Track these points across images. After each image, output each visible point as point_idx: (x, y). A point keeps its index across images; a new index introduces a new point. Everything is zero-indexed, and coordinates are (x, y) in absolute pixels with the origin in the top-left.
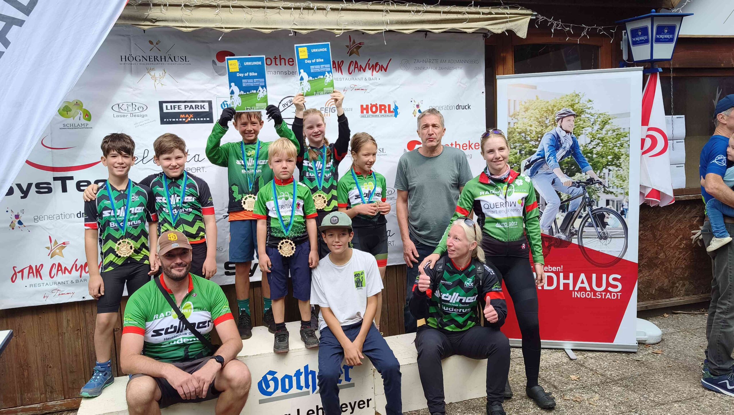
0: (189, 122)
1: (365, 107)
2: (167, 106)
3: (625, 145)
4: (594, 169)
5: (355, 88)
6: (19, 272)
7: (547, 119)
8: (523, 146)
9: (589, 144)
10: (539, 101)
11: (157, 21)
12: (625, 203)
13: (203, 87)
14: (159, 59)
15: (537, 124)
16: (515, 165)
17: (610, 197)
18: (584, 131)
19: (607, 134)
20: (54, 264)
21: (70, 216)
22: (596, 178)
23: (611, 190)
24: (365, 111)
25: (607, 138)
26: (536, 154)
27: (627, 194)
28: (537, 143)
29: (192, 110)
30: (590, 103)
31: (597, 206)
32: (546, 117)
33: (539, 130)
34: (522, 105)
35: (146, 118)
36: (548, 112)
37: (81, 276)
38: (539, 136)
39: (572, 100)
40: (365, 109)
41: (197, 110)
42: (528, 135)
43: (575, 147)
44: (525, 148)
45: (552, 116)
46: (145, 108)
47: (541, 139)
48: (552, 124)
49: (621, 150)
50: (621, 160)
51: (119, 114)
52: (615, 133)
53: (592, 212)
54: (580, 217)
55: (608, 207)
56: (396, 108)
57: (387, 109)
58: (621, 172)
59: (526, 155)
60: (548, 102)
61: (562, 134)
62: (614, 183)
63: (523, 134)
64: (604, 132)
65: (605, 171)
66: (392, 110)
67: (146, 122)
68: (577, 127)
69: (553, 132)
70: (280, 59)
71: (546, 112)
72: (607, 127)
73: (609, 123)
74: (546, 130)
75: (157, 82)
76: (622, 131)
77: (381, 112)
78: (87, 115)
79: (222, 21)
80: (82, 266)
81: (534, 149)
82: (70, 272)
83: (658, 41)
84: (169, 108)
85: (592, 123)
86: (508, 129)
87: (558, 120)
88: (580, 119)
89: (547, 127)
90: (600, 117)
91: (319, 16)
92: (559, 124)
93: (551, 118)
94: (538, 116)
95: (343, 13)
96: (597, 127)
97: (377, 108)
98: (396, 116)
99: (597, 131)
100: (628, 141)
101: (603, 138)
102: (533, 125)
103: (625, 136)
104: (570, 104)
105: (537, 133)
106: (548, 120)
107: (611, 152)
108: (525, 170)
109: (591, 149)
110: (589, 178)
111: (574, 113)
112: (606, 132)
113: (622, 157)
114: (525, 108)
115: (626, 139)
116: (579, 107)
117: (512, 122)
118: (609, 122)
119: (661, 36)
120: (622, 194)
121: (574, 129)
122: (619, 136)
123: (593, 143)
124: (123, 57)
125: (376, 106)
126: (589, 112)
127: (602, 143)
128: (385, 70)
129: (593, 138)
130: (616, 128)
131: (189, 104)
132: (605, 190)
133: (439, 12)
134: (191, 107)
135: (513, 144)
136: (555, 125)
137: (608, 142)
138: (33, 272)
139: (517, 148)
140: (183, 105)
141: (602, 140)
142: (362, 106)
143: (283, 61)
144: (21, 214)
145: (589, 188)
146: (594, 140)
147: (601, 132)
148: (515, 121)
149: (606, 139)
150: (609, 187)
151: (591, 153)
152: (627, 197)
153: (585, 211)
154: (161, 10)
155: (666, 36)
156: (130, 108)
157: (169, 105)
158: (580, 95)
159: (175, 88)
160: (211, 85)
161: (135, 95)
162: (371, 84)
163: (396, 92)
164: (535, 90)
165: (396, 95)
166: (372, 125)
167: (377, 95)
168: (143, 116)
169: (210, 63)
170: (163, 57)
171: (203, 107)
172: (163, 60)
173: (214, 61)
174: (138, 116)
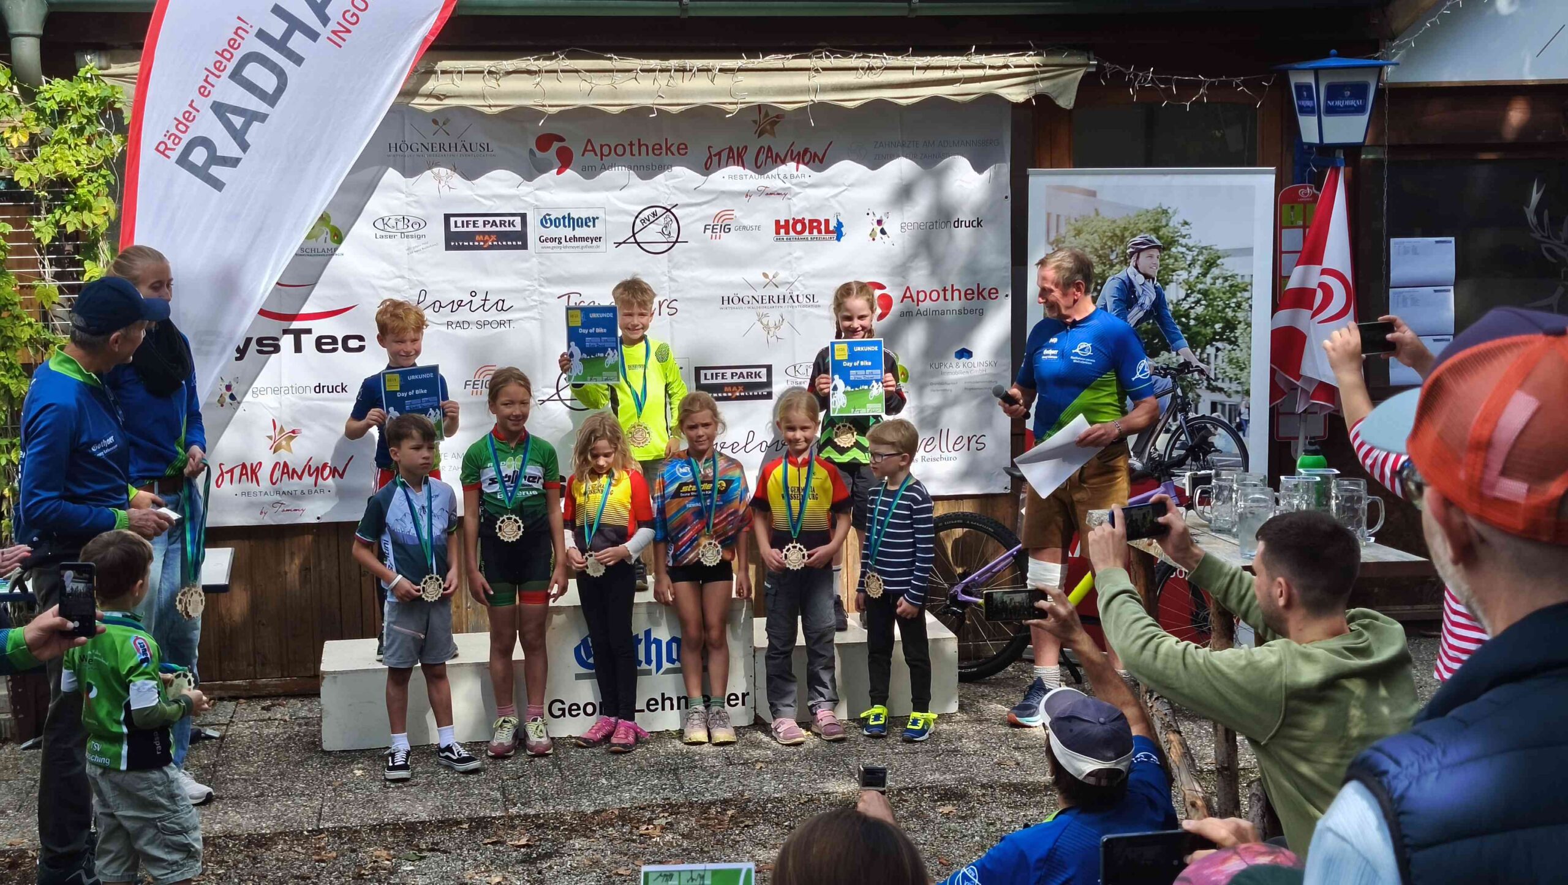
0: (490, 248)
1: (782, 223)
2: (456, 222)
3: (1245, 305)
4: (1191, 347)
5: (766, 191)
6: (227, 472)
7: (1112, 251)
9: (1184, 300)
10: (1100, 218)
11: (446, 97)
12: (1243, 410)
13: (513, 191)
14: (447, 147)
17: (1218, 397)
18: (1175, 278)
19: (1214, 284)
20: (277, 463)
21: (304, 389)
22: (1195, 362)
23: (1219, 384)
24: (782, 231)
25: (1214, 290)
27: (1247, 393)
29: (494, 229)
30: (1187, 227)
31: (1196, 413)
32: (1111, 247)
34: (1070, 224)
35: (423, 240)
36: (1116, 239)
37: (316, 485)
39: (1156, 221)
40: (782, 227)
41: (503, 229)
43: (1159, 302)
46: (423, 224)
47: (1103, 286)
48: (1121, 262)
49: (1238, 314)
50: (1238, 332)
51: (383, 233)
52: (1227, 284)
53: (1187, 422)
54: (1167, 431)
55: (1214, 415)
56: (840, 225)
57: (823, 227)
58: (1237, 354)
60: (1114, 222)
61: (1139, 280)
62: (1225, 372)
64: (1208, 280)
65: (1210, 350)
66: (831, 228)
67: (423, 246)
68: (1164, 269)
69: (1122, 275)
70: (640, 146)
71: (1111, 238)
72: (1215, 271)
73: (1218, 265)
75: (443, 183)
76: (1239, 280)
77: (811, 232)
78: (336, 235)
79: (544, 95)
80: (317, 468)
82: (300, 478)
83: (1332, 111)
84: (460, 224)
85: (1188, 262)
87: (1132, 254)
88: (1170, 257)
89: (1112, 266)
90: (1202, 253)
91: (701, 82)
92: (1132, 262)
94: (1098, 246)
95: (741, 76)
96: (1196, 271)
97: (804, 225)
98: (838, 239)
99: (1197, 277)
100: (1249, 299)
101: (1207, 291)
103: (1246, 290)
104: (1152, 226)
106: (1115, 253)
107: (1221, 317)
109: (1186, 310)
110: (1182, 361)
111: (1159, 243)
112: (1212, 281)
113: (1239, 326)
114: (1075, 229)
115: (1247, 295)
116: (1167, 233)
118: (1218, 262)
119: (1338, 103)
120: (1237, 392)
121: (1159, 272)
122: (1234, 290)
123: (1191, 299)
124: (393, 145)
125: (802, 221)
126: (1184, 244)
127: (1206, 300)
128: (821, 161)
129: (1191, 289)
130: (1229, 274)
131: (491, 219)
132: (1209, 384)
133: (911, 68)
134: (494, 223)
136: (1127, 264)
137: (1215, 299)
138: (247, 474)
140: (481, 220)
141: (1205, 293)
142: (777, 222)
143: (644, 149)
144: (234, 385)
145: (1183, 379)
146: (1192, 293)
147: (1204, 279)
149: (1213, 293)
150: (1216, 379)
151: (1187, 316)
152: (1246, 398)
153: (1175, 420)
154: (453, 80)
155: (1347, 103)
156: (400, 224)
157: (459, 220)
158: (1170, 211)
159: (469, 193)
160: (527, 188)
161: (408, 204)
162: (795, 185)
163: (839, 198)
164: (1092, 199)
165: (840, 203)
166: (795, 255)
167: (804, 204)
168: (419, 237)
169: (526, 154)
170: (453, 145)
171: (511, 224)
172: (453, 149)
173: (531, 151)
174: (412, 237)
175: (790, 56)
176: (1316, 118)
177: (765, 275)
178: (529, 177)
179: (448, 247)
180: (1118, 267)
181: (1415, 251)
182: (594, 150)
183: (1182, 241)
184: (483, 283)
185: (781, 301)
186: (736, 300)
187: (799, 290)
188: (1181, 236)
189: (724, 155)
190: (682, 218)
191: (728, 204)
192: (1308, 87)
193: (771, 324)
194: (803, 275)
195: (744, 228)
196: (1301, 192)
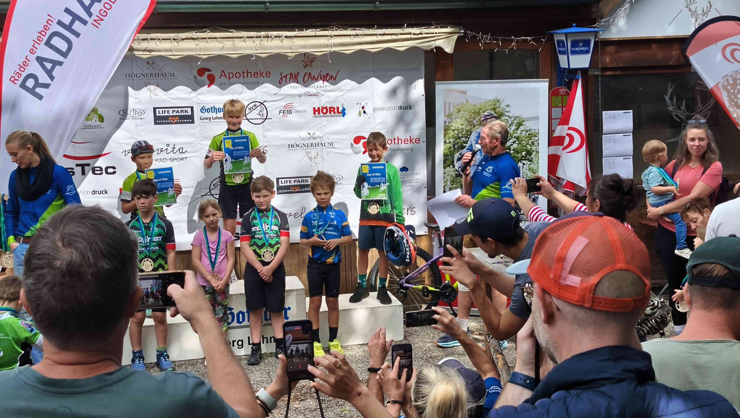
0: (176, 123)
1: (317, 109)
2: (159, 111)
3: (536, 143)
5: (308, 94)
7: (474, 119)
8: (456, 142)
10: (468, 104)
11: (152, 51)
13: (187, 96)
14: (154, 75)
15: (467, 123)
16: (450, 157)
24: (317, 113)
25: (521, 137)
26: (466, 148)
28: (467, 139)
29: (178, 114)
30: (509, 107)
32: (474, 117)
33: (468, 128)
34: (455, 107)
35: (143, 120)
36: (476, 113)
38: (469, 133)
39: (494, 105)
40: (317, 111)
41: (182, 114)
42: (460, 132)
44: (458, 143)
45: (479, 117)
46: (143, 113)
47: (470, 136)
48: (479, 124)
49: (532, 147)
50: (533, 156)
51: (124, 117)
52: (527, 133)
56: (344, 109)
57: (336, 111)
58: (532, 166)
59: (458, 148)
60: (475, 105)
62: (527, 175)
63: (456, 132)
66: (340, 111)
67: (143, 123)
69: (479, 130)
70: (247, 73)
71: (473, 113)
72: (522, 128)
73: (523, 125)
74: (474, 129)
75: (152, 93)
76: (533, 131)
77: (330, 113)
78: (101, 118)
79: (200, 49)
81: (464, 145)
83: (574, 53)
84: (161, 112)
85: (509, 124)
86: (444, 127)
87: (483, 120)
89: (474, 126)
90: (516, 119)
91: (276, 42)
93: (478, 118)
94: (468, 117)
95: (295, 40)
97: (327, 110)
98: (343, 116)
99: (514, 131)
100: (537, 140)
101: (518, 137)
102: (464, 124)
103: (536, 136)
104: (492, 108)
105: (467, 131)
106: (476, 120)
107: (525, 149)
108: (457, 161)
109: (509, 146)
111: (496, 115)
112: (520, 132)
113: (533, 153)
114: (457, 109)
115: (536, 138)
116: (499, 111)
117: (447, 121)
118: (523, 123)
119: (577, 49)
122: (530, 136)
124: (128, 75)
125: (326, 108)
126: (507, 115)
127: (518, 141)
128: (335, 79)
130: (528, 129)
131: (176, 109)
133: (376, 35)
134: (178, 111)
135: (448, 139)
137: (522, 141)
139: (452, 143)
140: (171, 110)
142: (314, 108)
143: (249, 74)
146: (511, 138)
147: (517, 132)
148: (450, 120)
154: (156, 43)
155: (581, 49)
156: (132, 113)
157: (161, 110)
158: (500, 100)
159: (165, 97)
160: (194, 94)
161: (136, 103)
162: (322, 91)
163: (343, 97)
164: (465, 95)
165: (343, 98)
166: (323, 124)
167: (327, 99)
168: (141, 119)
169: (193, 78)
170: (157, 74)
171: (186, 111)
172: (157, 76)
173: (195, 76)
174: (138, 119)
175: (319, 30)
176: (566, 56)
177: (309, 134)
178: (195, 90)
179: (156, 123)
180: (477, 127)
181: (614, 117)
182: (225, 76)
183: (506, 114)
184: (172, 140)
185: (317, 146)
186: (295, 146)
187: (325, 140)
188: (506, 112)
189: (288, 77)
190: (269, 107)
191: (290, 100)
192: (563, 42)
193: (313, 157)
194: (327, 133)
195: (298, 112)
196: (561, 90)
